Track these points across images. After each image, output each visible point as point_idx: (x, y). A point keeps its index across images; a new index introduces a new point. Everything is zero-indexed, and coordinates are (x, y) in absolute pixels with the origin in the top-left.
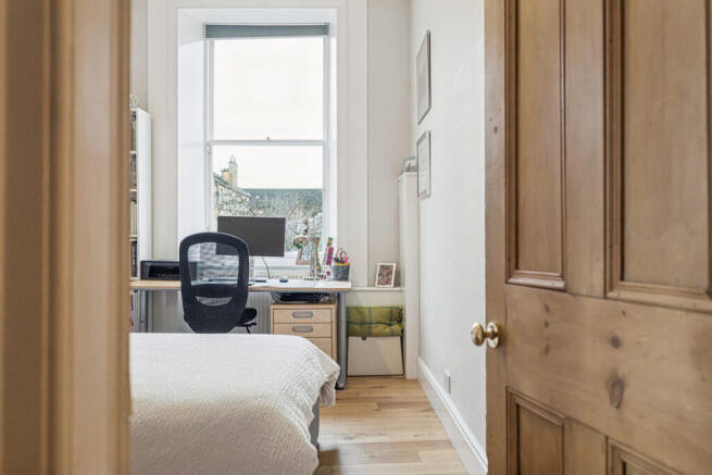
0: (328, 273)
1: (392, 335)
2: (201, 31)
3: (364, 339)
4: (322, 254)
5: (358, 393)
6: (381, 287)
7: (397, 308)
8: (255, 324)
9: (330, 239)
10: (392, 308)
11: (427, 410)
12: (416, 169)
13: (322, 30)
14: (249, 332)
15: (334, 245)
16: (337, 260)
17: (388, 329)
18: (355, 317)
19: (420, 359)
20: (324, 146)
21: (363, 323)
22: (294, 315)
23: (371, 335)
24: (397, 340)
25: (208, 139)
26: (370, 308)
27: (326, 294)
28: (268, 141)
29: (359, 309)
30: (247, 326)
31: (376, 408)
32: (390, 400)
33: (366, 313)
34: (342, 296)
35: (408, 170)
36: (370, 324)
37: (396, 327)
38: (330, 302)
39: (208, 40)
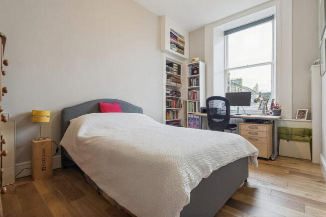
0: (271, 113)
1: (304, 141)
2: (223, 34)
3: (288, 141)
4: (269, 106)
5: (281, 164)
6: (299, 120)
7: (308, 129)
8: (235, 130)
9: (273, 100)
10: (305, 129)
11: (320, 182)
12: (320, 63)
13: (271, 18)
14: (231, 132)
15: (275, 102)
16: (275, 108)
17: (302, 138)
18: (283, 131)
19: (321, 155)
20: (272, 64)
21: (287, 134)
22: (249, 127)
23: (291, 140)
24: (308, 144)
25: (226, 68)
26: (292, 128)
27: (268, 121)
28: (248, 66)
29: (286, 129)
30: (231, 130)
31: (288, 173)
32: (298, 171)
33: (290, 130)
34: (276, 122)
35: (315, 64)
36: (292, 135)
37: (307, 138)
38: (269, 124)
39: (225, 37)
